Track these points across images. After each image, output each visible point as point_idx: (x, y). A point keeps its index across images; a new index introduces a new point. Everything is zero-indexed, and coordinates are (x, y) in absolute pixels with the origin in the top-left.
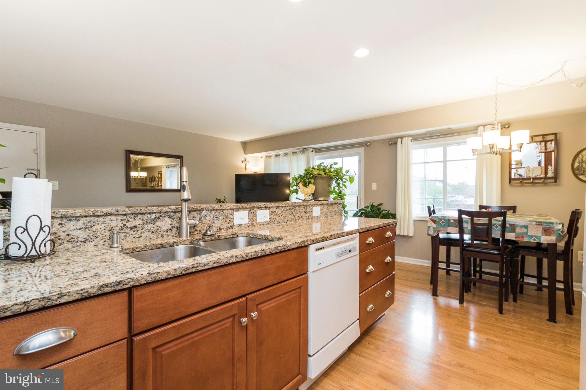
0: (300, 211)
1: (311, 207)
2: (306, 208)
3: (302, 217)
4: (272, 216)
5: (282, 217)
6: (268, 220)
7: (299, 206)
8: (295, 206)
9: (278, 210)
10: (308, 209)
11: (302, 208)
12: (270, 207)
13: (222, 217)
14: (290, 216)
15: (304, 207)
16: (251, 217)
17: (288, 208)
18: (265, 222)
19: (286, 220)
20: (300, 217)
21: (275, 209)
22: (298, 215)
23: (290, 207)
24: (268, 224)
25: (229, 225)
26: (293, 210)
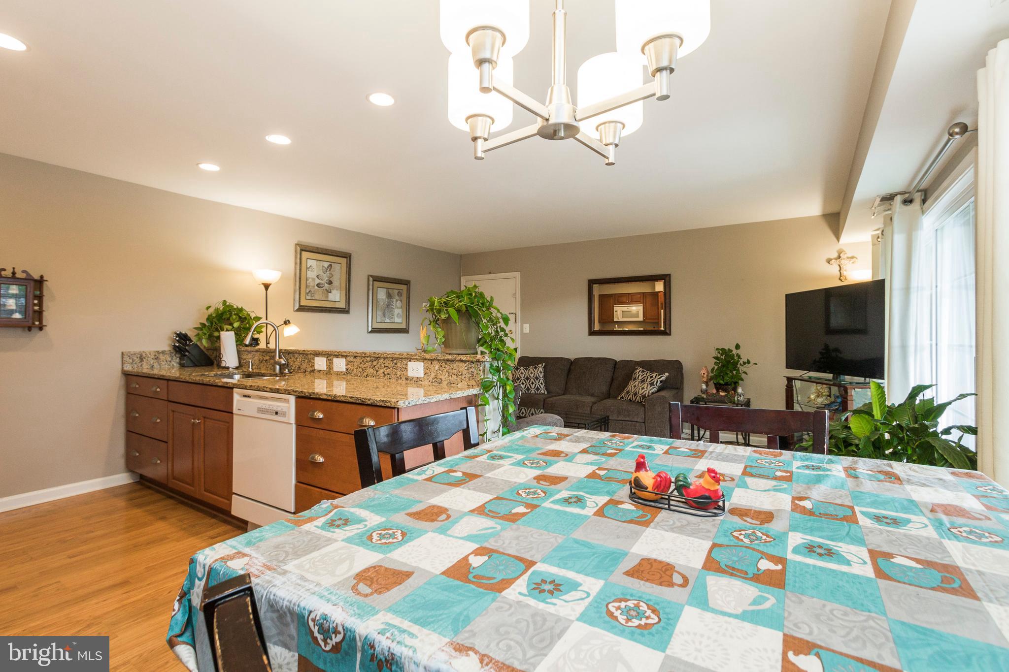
0: (386, 365)
1: (405, 362)
2: (395, 361)
3: (388, 374)
4: (349, 366)
5: (361, 369)
6: (345, 370)
7: (385, 358)
8: (378, 358)
9: (355, 360)
10: (399, 365)
11: (389, 362)
12: (346, 356)
13: (306, 361)
14: (371, 370)
15: (392, 361)
16: (328, 364)
17: (368, 359)
18: (342, 372)
19: (365, 374)
20: (386, 373)
21: (351, 359)
22: (382, 371)
23: (371, 359)
24: (344, 374)
25: (312, 369)
26: (375, 363)
